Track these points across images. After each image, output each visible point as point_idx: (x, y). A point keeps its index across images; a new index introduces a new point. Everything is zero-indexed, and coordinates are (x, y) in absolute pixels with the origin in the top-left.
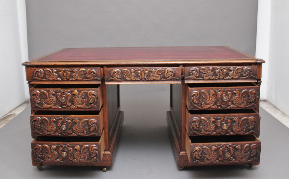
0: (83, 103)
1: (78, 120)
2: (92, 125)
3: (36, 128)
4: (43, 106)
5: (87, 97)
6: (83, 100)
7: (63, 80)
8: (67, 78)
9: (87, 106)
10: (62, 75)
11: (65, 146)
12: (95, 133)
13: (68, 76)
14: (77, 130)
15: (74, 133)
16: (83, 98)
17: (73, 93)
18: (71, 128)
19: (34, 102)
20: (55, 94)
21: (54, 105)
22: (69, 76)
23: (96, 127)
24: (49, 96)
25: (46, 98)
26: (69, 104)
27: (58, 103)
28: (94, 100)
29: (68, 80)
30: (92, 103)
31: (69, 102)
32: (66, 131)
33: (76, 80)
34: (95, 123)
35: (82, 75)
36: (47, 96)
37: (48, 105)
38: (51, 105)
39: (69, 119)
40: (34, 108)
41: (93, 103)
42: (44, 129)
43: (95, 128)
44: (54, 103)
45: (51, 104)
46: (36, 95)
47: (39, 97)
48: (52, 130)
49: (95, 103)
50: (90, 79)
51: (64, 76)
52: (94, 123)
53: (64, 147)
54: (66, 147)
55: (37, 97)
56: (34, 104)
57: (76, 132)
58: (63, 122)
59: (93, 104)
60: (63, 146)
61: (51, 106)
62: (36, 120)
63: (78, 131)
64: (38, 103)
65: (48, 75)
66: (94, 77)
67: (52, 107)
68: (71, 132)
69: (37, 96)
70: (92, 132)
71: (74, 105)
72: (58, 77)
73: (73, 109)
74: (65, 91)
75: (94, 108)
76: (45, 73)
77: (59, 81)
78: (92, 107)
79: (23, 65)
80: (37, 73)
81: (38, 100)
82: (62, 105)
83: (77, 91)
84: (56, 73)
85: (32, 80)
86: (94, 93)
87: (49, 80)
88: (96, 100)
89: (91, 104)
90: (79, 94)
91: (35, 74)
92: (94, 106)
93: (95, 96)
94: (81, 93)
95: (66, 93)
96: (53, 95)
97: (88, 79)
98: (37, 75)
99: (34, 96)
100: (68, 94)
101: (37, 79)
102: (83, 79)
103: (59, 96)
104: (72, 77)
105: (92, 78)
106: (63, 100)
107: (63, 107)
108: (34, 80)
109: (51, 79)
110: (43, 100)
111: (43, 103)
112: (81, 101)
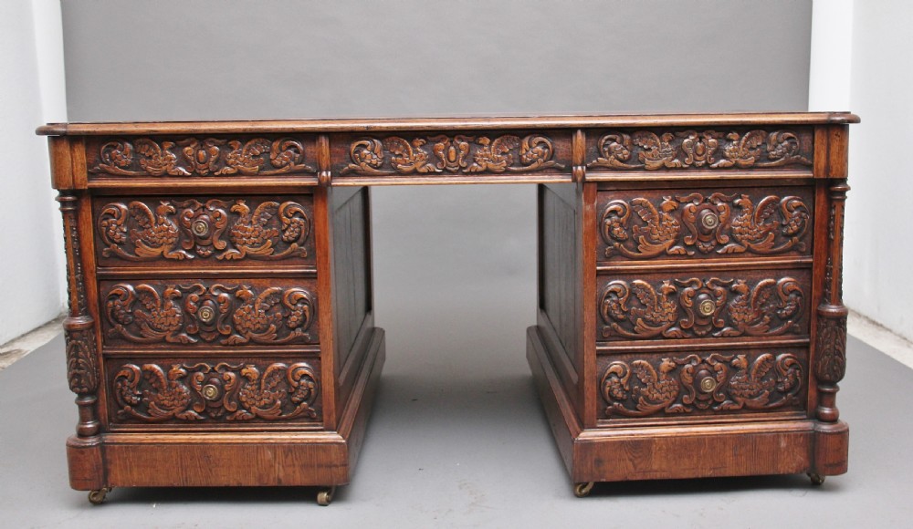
0: (264, 242)
1: (250, 291)
2: (293, 307)
3: (117, 320)
4: (137, 251)
5: (276, 222)
6: (264, 231)
7: (195, 175)
8: (208, 168)
9: (276, 251)
10: (193, 155)
11: (213, 368)
12: (304, 331)
13: (212, 160)
14: (248, 324)
15: (238, 332)
16: (265, 226)
17: (232, 210)
18: (228, 318)
19: (109, 238)
20: (177, 212)
21: (173, 250)
22: (217, 161)
23: (307, 314)
24: (157, 219)
25: (148, 225)
26: (221, 244)
27: (187, 243)
28: (300, 232)
29: (211, 174)
30: (292, 242)
31: (220, 238)
32: (211, 328)
33: (239, 174)
34: (303, 298)
35: (259, 156)
36: (150, 219)
37: (153, 249)
38: (163, 247)
39: (223, 290)
40: (105, 259)
41: (297, 239)
42: (142, 322)
43: (304, 315)
44: (172, 243)
45: (162, 245)
46: (116, 215)
47: (126, 223)
48: (170, 324)
49: (301, 240)
50: (283, 170)
51: (201, 161)
52: (302, 300)
53: (210, 368)
54: (216, 369)
55: (119, 222)
56: (109, 246)
57: (244, 328)
58: (202, 298)
59: (295, 245)
60: (206, 368)
61: (162, 252)
62: (119, 293)
63: (252, 327)
64: (120, 244)
65: (147, 158)
66: (296, 164)
67: (165, 254)
68: (228, 329)
69: (118, 219)
70: (294, 329)
71: (235, 248)
72: (178, 164)
73: (234, 261)
74: (210, 202)
75: (299, 256)
76: (135, 152)
77: (184, 176)
78: (293, 254)
79: (41, 132)
80: (109, 152)
81: (122, 232)
82: (198, 247)
83: (246, 204)
84: (172, 150)
85: (92, 175)
86: (299, 209)
87: (150, 175)
88: (306, 230)
89: (289, 243)
90: (251, 213)
91: (105, 153)
92: (301, 250)
93: (302, 217)
94: (258, 210)
95: (212, 209)
96: (170, 215)
97: (278, 171)
98: (110, 157)
99: (107, 219)
100: (218, 211)
101: (112, 170)
102: (260, 170)
103: (188, 220)
104: (227, 164)
105: (290, 165)
106: (200, 230)
107: (203, 254)
108: (101, 175)
109: (157, 171)
110: (138, 231)
111: (138, 241)
112: (258, 234)
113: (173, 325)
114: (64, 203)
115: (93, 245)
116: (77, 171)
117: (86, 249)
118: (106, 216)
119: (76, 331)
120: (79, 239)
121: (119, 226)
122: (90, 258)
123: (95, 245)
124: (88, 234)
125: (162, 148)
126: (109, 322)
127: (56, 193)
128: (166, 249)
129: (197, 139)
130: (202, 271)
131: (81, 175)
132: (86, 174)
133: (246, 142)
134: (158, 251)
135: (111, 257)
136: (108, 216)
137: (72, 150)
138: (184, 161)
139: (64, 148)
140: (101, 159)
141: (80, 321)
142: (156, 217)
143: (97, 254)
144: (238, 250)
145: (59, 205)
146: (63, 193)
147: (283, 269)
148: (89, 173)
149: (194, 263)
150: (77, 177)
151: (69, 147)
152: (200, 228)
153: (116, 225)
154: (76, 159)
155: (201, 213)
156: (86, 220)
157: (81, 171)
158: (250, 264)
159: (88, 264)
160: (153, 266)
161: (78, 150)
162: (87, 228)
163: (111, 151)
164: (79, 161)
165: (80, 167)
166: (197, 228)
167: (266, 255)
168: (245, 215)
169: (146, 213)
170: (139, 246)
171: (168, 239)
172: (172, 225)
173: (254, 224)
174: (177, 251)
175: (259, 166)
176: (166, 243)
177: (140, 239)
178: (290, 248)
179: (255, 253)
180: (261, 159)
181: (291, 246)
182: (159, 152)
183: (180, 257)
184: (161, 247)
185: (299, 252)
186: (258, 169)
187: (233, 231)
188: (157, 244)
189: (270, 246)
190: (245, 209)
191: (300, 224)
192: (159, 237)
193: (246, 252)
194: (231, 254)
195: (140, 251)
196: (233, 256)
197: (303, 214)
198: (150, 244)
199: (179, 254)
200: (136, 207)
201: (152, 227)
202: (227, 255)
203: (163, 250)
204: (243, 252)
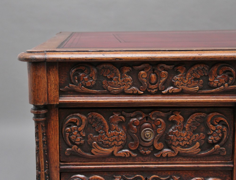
4: (93, 151)
7: (147, 93)
8: (158, 88)
10: (146, 78)
13: (161, 81)
16: (194, 132)
19: (71, 141)
20: (126, 120)
21: (121, 150)
22: (164, 83)
24: (110, 126)
25: (102, 131)
26: (160, 146)
27: (132, 144)
28: (223, 136)
29: (159, 93)
30: (216, 144)
31: (159, 141)
33: (182, 93)
35: (199, 79)
37: (106, 149)
38: (114, 147)
39: (157, 179)
40: (67, 156)
44: (121, 144)
45: (113, 146)
46: (78, 124)
47: (85, 129)
49: (222, 142)
50: (218, 90)
55: (80, 129)
56: (70, 147)
59: (217, 146)
61: (113, 152)
64: (79, 146)
65: (108, 79)
66: (229, 85)
67: (115, 153)
69: (79, 126)
72: (133, 85)
73: (168, 158)
74: (153, 113)
75: (219, 155)
76: (98, 75)
78: (215, 153)
80: (77, 75)
81: (81, 136)
82: (142, 148)
85: (62, 93)
86: (223, 119)
87: (109, 93)
90: (185, 121)
91: (74, 76)
92: (221, 150)
93: (224, 125)
95: (154, 119)
96: (120, 123)
97: (213, 90)
98: (78, 79)
99: (69, 126)
100: (159, 120)
101: (78, 89)
102: (199, 90)
103: (135, 127)
104: (172, 84)
105: (224, 86)
106: (148, 137)
107: (144, 153)
108: (69, 92)
109: (116, 89)
110: (94, 135)
111: (94, 143)
112: (189, 138)
114: (37, 116)
115: (58, 147)
116: (51, 90)
117: (52, 150)
118: (69, 124)
120: (47, 143)
121: (79, 132)
122: (55, 156)
124: (55, 139)
125: (121, 72)
127: (32, 106)
128: (115, 149)
129: (151, 65)
130: (144, 166)
131: (54, 92)
132: (58, 92)
135: (71, 155)
136: (71, 124)
137: (48, 72)
138: (138, 82)
139: (42, 72)
140: (71, 80)
142: (109, 124)
143: (61, 152)
144: (172, 150)
146: (37, 108)
147: (206, 164)
148: (60, 91)
149: (137, 159)
150: (51, 95)
151: (46, 71)
152: (148, 135)
153: (77, 131)
154: (50, 81)
155: (145, 122)
156: (54, 127)
157: (54, 90)
158: (181, 160)
159: (54, 161)
160: (104, 161)
161: (53, 74)
162: (55, 133)
163: (79, 73)
164: (53, 82)
165: (54, 87)
166: (146, 135)
167: (194, 154)
168: (180, 123)
169: (101, 121)
170: (95, 147)
171: (118, 142)
172: (121, 131)
173: (187, 130)
174: (124, 151)
175: (199, 87)
176: (116, 145)
177: (95, 141)
178: (213, 148)
179: (186, 152)
180: (201, 81)
181: (214, 147)
182: (118, 75)
183: (126, 155)
184: (111, 148)
185: (219, 151)
186: (198, 89)
187: (170, 136)
188: (109, 145)
189: (198, 147)
190: (180, 119)
191: (223, 130)
192: (111, 140)
193: (179, 152)
194: (166, 153)
195: (95, 151)
196: (168, 154)
197: (225, 122)
198: (104, 146)
199: (126, 153)
200: (94, 117)
201: (106, 132)
202: (163, 154)
203: (113, 150)
204: (177, 151)
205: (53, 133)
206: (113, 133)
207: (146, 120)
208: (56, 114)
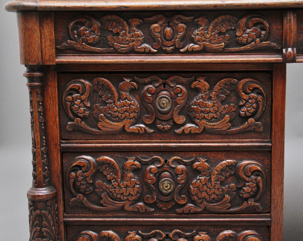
0: (222, 116)
1: (206, 163)
2: (247, 179)
3: (78, 191)
4: (99, 125)
5: (234, 98)
6: (223, 107)
7: (161, 52)
8: (174, 45)
9: (233, 126)
10: (159, 32)
11: (167, 235)
12: (256, 201)
13: (178, 36)
14: (204, 194)
15: (193, 202)
16: (223, 102)
17: (193, 87)
18: (185, 189)
19: (73, 112)
21: (134, 124)
22: (183, 39)
23: (261, 185)
24: (119, 94)
25: (110, 101)
26: (181, 119)
27: (147, 118)
28: (258, 108)
29: (176, 51)
30: (250, 117)
31: (180, 114)
32: (168, 198)
33: (204, 51)
34: (258, 171)
35: (224, 34)
36: (113, 94)
38: (125, 121)
39: (179, 162)
40: (69, 132)
41: (253, 115)
42: (102, 192)
43: (258, 186)
44: (134, 117)
45: (124, 119)
46: (80, 91)
47: (89, 98)
48: (130, 194)
49: (258, 115)
50: (248, 47)
51: (168, 38)
52: (256, 172)
53: (164, 235)
54: (171, 235)
55: (83, 97)
56: (72, 121)
57: (199, 199)
58: (161, 170)
59: (251, 120)
60: (161, 235)
61: (124, 126)
62: (81, 165)
63: (207, 197)
64: (84, 118)
65: (114, 34)
66: (261, 41)
68: (184, 199)
69: (82, 94)
70: (247, 199)
71: (193, 123)
72: (144, 41)
73: (192, 135)
74: (172, 78)
75: (254, 131)
76: (102, 29)
77: (150, 53)
78: (249, 129)
79: (12, 8)
80: (77, 28)
81: (85, 106)
82: (158, 122)
83: (205, 80)
84: (139, 27)
85: (60, 52)
86: (257, 86)
87: (116, 52)
88: (263, 105)
89: (246, 118)
90: (211, 89)
91: (73, 29)
92: (256, 125)
93: (259, 93)
94: (217, 87)
95: (172, 85)
96: (133, 91)
97: (242, 48)
98: (78, 34)
99: (71, 94)
100: (179, 87)
101: (78, 46)
102: (225, 47)
103: (150, 95)
104: (193, 41)
105: (255, 42)
106: (164, 105)
107: (162, 128)
108: (68, 51)
110: (100, 106)
111: (101, 115)
112: (217, 109)
113: (132, 195)
114: (31, 79)
115: (58, 119)
116: (46, 47)
117: (51, 123)
118: (71, 92)
119: (41, 201)
120: (44, 113)
121: (82, 101)
122: (55, 132)
123: (59, 119)
124: (54, 109)
125: (130, 25)
126: (71, 192)
127: (24, 69)
129: (165, 16)
130: (162, 145)
131: (49, 51)
132: (54, 50)
133: (214, 19)
134: (120, 125)
135: (74, 130)
136: (73, 92)
137: (41, 25)
138: (150, 38)
139: (34, 25)
140: (69, 35)
141: (43, 192)
142: (118, 92)
143: (62, 127)
144: (197, 125)
145: (26, 80)
146: (31, 69)
147: (238, 142)
148: (57, 49)
149: (154, 137)
150: (45, 53)
151: (38, 23)
152: (163, 104)
153: (80, 101)
154: (44, 35)
155: (162, 89)
156: (52, 95)
157: (49, 47)
158: (207, 137)
159: (53, 137)
160: (114, 139)
161: (47, 27)
162: (53, 103)
163: (79, 27)
164: (48, 37)
165: (48, 43)
166: (161, 103)
167: (223, 130)
168: (204, 91)
169: (109, 88)
170: (102, 121)
171: (130, 113)
172: (134, 101)
173: (213, 100)
174: (138, 125)
175: (225, 43)
176: (127, 117)
177: (102, 113)
178: (247, 123)
179: (213, 128)
180: (227, 36)
181: (247, 121)
182: (126, 29)
183: (140, 131)
184: (122, 121)
185: (254, 127)
186: (223, 46)
187: (192, 106)
188: (119, 118)
189: (228, 121)
190: (204, 85)
191: (258, 100)
192: (121, 112)
193: (204, 127)
194: (189, 129)
195: (103, 125)
196: (191, 130)
197: (260, 90)
198: (113, 119)
199: (140, 128)
200: (100, 83)
201: (114, 102)
202: (185, 129)
203: (124, 124)
204: (201, 126)
205: (52, 102)
206: (123, 102)
207: (163, 88)
208: (54, 79)
